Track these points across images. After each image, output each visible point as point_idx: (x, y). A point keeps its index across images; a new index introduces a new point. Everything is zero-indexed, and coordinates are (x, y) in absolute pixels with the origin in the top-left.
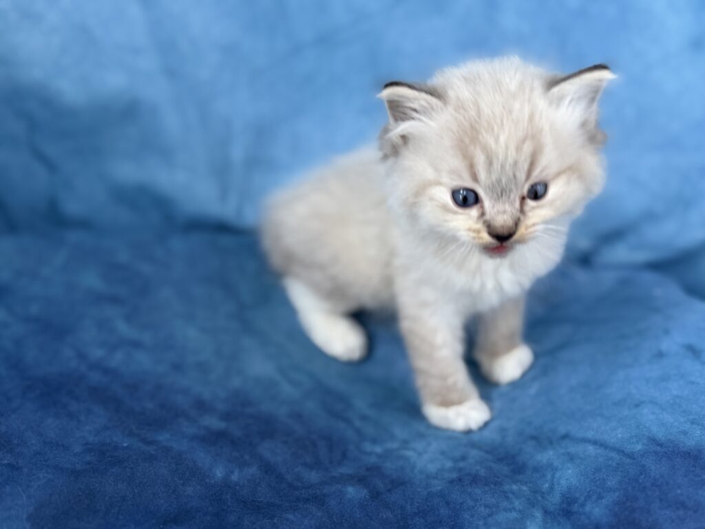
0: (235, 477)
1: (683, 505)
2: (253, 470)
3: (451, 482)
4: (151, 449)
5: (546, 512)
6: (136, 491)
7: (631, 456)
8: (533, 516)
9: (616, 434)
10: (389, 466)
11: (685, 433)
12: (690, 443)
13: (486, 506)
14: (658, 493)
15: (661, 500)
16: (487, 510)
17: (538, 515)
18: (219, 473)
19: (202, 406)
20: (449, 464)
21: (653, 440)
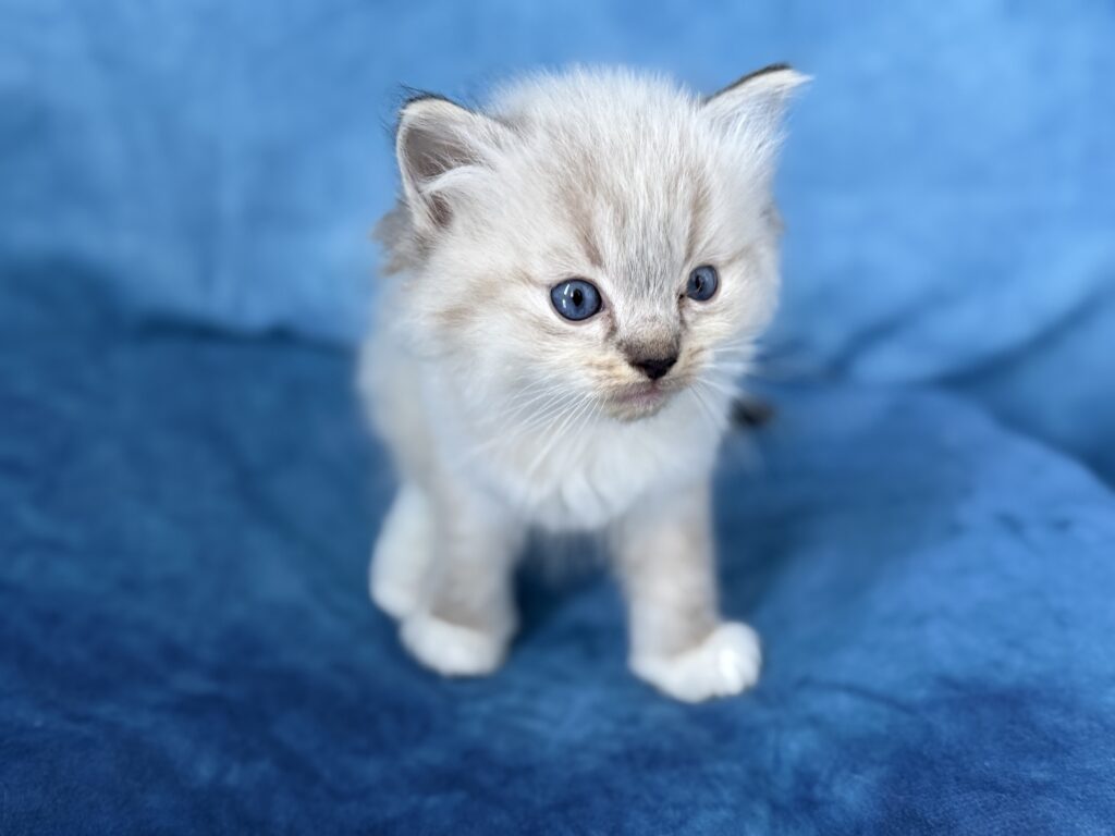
0: (233, 777)
1: (994, 787)
2: (264, 767)
3: (614, 758)
4: (85, 730)
5: (775, 807)
6: (59, 801)
7: (908, 708)
8: (753, 815)
9: (885, 675)
10: (501, 746)
11: (998, 665)
12: (1006, 680)
13: (675, 806)
14: (952, 770)
15: (957, 779)
16: (678, 814)
17: (762, 811)
18: (205, 770)
19: (175, 655)
20: (608, 727)
21: (946, 681)
